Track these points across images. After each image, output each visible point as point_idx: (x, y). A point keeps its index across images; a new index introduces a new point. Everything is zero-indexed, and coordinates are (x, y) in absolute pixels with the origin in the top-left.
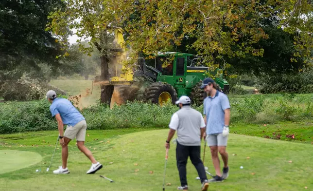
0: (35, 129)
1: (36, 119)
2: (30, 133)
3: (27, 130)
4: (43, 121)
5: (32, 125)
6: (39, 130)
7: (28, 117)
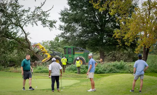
0: (111, 72)
1: (112, 69)
2: (109, 74)
3: (108, 73)
4: (114, 70)
5: (110, 71)
6: (112, 73)
7: (109, 68)
